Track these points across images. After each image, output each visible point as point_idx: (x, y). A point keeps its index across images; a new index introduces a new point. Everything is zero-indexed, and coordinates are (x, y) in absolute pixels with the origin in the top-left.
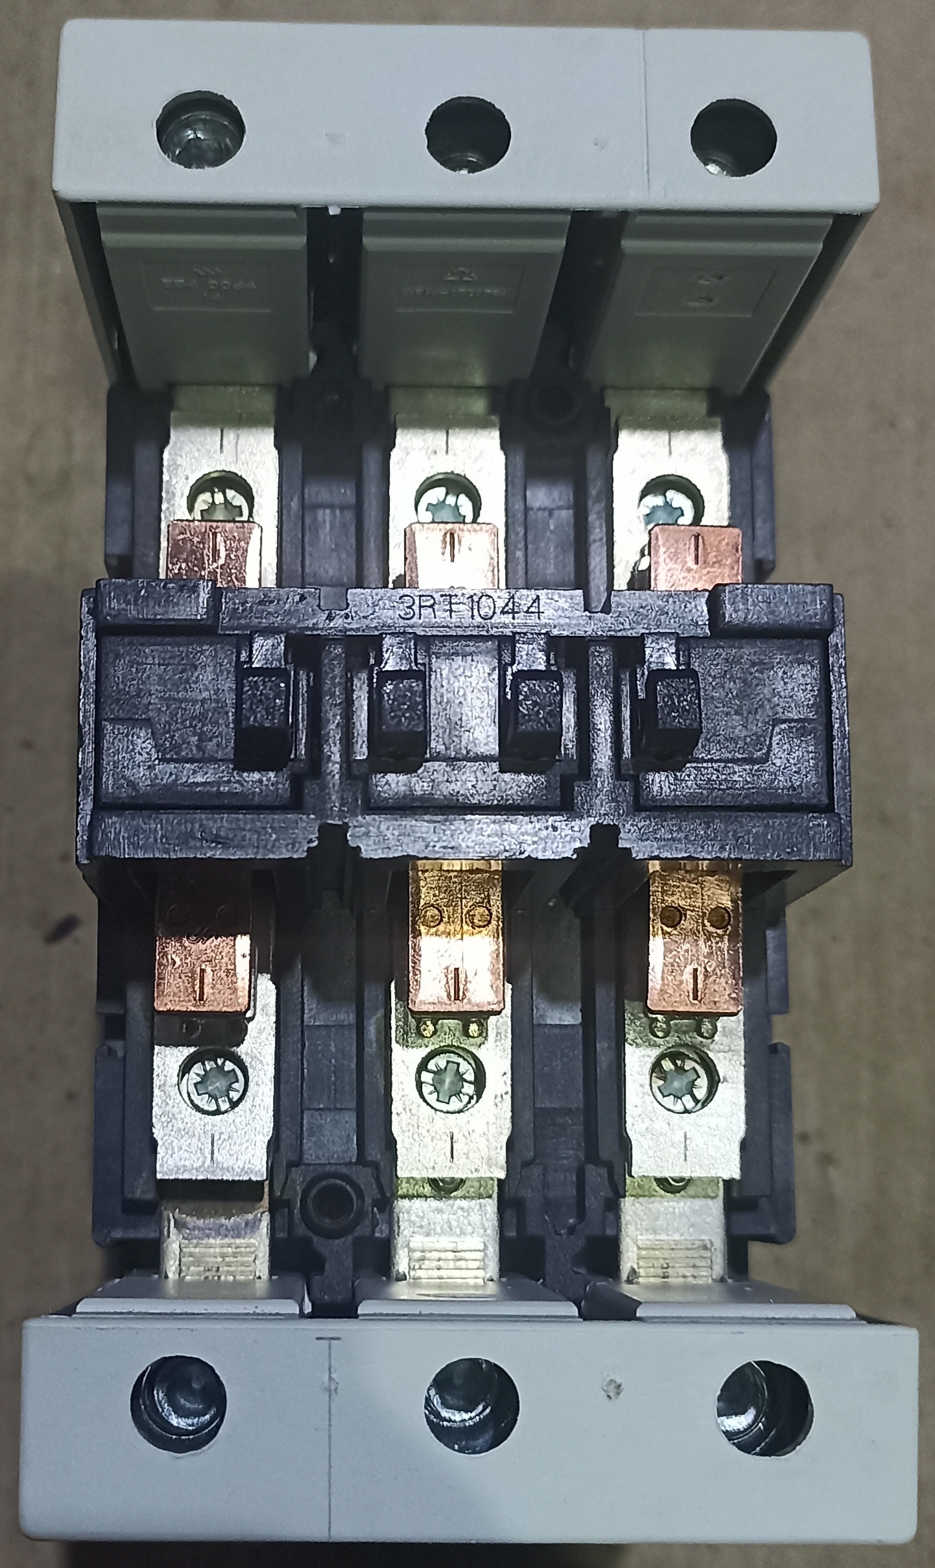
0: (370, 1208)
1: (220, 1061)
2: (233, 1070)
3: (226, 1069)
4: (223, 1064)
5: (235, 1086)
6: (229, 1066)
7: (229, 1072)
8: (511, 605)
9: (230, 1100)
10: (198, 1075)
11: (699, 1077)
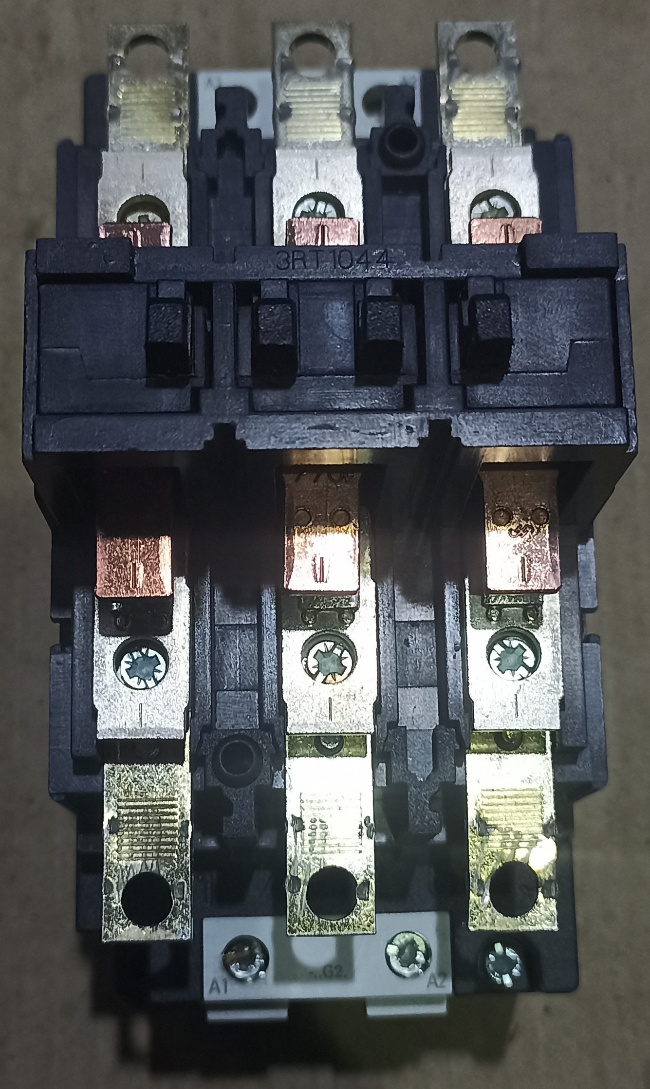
0: (268, 767)
1: (144, 650)
2: (156, 656)
3: (149, 655)
4: (147, 652)
5: (158, 668)
6: (152, 653)
7: (152, 658)
8: (364, 258)
9: (155, 680)
10: (127, 662)
11: (525, 650)
